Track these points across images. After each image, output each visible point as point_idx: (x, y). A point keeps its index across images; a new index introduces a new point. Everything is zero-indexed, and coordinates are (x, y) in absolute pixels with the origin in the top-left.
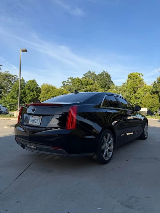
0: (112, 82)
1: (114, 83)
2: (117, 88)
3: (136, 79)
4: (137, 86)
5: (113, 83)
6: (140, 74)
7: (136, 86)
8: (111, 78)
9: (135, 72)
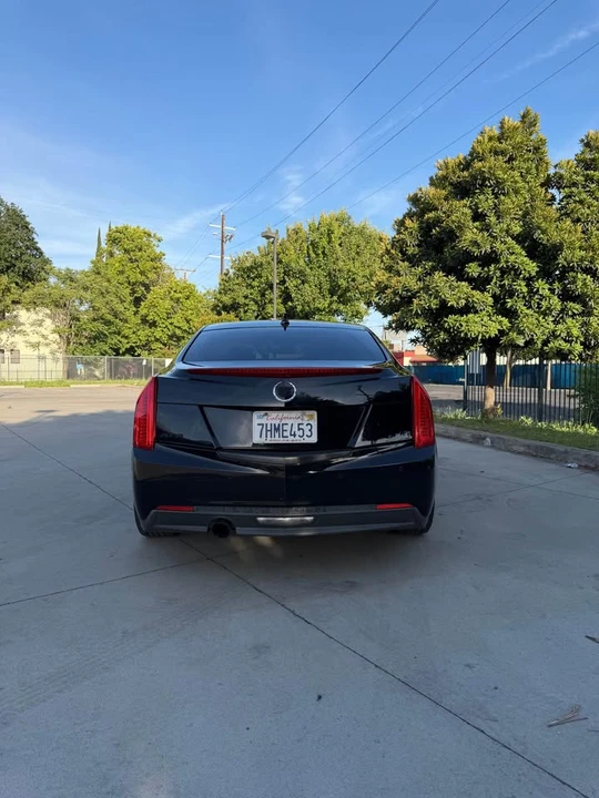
0: (37, 249)
1: (47, 254)
2: (69, 278)
3: (140, 250)
4: (144, 277)
5: (41, 253)
6: (149, 235)
7: (141, 278)
8: (34, 236)
9: (133, 226)
